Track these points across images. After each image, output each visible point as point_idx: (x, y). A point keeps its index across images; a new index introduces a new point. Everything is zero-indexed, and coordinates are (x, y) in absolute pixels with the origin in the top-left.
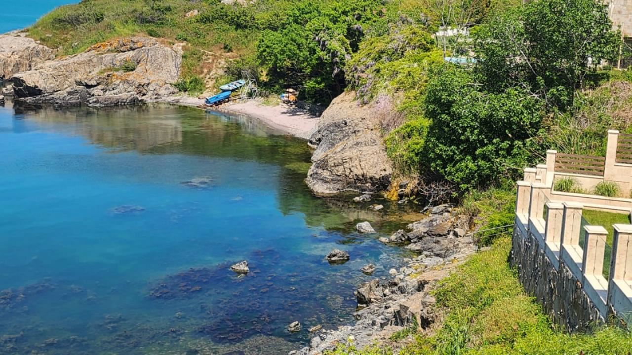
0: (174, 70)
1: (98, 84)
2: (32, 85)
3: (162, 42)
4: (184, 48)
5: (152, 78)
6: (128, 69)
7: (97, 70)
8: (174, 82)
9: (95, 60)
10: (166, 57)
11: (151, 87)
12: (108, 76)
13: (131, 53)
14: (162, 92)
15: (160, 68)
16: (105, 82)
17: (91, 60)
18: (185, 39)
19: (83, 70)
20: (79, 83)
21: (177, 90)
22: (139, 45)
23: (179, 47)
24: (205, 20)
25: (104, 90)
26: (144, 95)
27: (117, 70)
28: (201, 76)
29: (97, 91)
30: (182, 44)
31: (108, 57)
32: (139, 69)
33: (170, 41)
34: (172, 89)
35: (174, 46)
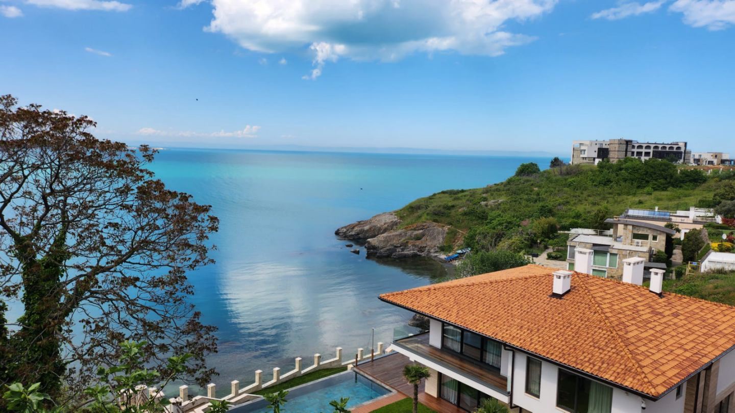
0: (441, 240)
1: (401, 246)
2: (374, 245)
3: (439, 226)
4: (449, 229)
5: (429, 243)
6: (418, 239)
7: (403, 239)
8: (439, 245)
9: (403, 234)
10: (438, 233)
11: (427, 249)
12: (407, 242)
13: (421, 231)
14: (432, 251)
15: (434, 238)
16: (404, 245)
17: (401, 234)
18: (452, 224)
19: (396, 239)
20: (393, 245)
21: (439, 250)
22: (426, 227)
23: (446, 228)
24: (465, 214)
25: (403, 250)
26: (423, 252)
27: (412, 240)
28: (454, 244)
29: (398, 250)
30: (449, 227)
31: (409, 233)
32: (423, 239)
33: (443, 225)
34: (437, 250)
35: (444, 228)
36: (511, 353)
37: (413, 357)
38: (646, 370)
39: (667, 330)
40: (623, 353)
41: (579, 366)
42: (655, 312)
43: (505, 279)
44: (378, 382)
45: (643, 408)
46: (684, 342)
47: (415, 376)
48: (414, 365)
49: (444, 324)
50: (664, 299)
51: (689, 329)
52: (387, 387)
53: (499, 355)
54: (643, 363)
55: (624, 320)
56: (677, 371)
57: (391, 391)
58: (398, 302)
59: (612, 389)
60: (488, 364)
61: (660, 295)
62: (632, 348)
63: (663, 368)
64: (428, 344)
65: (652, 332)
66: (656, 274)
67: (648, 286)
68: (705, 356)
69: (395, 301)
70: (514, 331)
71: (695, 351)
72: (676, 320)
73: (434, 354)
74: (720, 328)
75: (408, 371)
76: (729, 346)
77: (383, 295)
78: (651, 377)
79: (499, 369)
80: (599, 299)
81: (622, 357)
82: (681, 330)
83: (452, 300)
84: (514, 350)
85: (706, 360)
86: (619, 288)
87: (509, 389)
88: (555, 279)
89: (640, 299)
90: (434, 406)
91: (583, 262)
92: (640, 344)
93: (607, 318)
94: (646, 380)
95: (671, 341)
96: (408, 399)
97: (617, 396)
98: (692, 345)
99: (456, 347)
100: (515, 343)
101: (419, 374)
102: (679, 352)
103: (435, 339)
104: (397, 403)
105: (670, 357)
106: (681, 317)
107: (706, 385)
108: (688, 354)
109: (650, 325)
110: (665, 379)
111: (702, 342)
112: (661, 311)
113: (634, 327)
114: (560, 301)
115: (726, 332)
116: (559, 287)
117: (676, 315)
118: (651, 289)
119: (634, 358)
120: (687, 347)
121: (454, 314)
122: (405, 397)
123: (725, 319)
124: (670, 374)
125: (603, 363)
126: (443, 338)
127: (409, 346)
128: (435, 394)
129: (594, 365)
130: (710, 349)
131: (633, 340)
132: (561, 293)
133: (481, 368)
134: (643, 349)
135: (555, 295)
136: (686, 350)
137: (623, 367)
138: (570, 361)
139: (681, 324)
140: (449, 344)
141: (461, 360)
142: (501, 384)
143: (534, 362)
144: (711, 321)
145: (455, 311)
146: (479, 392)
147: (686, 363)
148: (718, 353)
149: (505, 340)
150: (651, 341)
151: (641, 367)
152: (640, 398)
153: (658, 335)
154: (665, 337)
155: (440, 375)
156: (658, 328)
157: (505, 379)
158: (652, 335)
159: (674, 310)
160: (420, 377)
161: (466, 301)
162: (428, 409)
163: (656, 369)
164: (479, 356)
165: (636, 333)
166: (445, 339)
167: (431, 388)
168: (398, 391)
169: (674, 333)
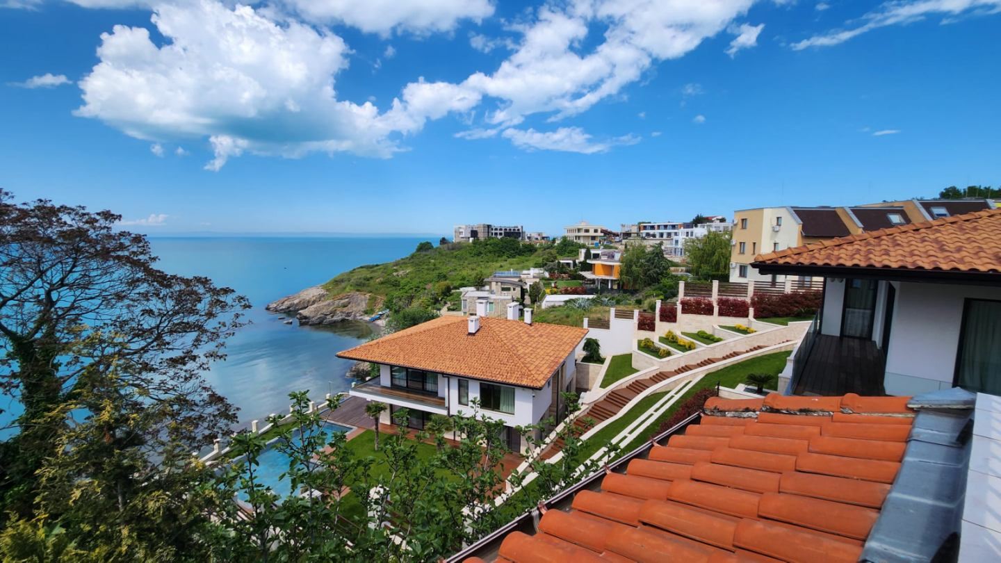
0: (364, 305)
1: (330, 314)
2: (305, 315)
3: (361, 294)
4: (370, 296)
5: (355, 309)
6: (345, 306)
7: (331, 308)
8: (363, 310)
9: (331, 304)
10: (362, 301)
11: (353, 314)
12: (335, 310)
13: (347, 300)
14: (358, 315)
15: (359, 305)
16: (333, 313)
17: (329, 304)
18: (372, 292)
19: (326, 308)
20: (322, 314)
21: (364, 314)
22: (350, 296)
23: (368, 296)
24: (382, 283)
25: (332, 317)
26: (350, 316)
27: (339, 307)
28: (375, 307)
29: (328, 317)
30: (369, 294)
31: (337, 302)
32: (349, 306)
33: (365, 293)
34: (362, 313)
35: (366, 296)
36: (446, 379)
37: (369, 397)
38: (533, 372)
39: (539, 346)
40: (518, 365)
41: (494, 378)
42: (530, 336)
43: (434, 327)
44: (340, 424)
45: (534, 396)
46: (548, 351)
47: (375, 411)
48: (374, 403)
49: (392, 366)
50: (533, 327)
51: (550, 344)
52: (348, 426)
53: (436, 383)
54: (530, 369)
55: (514, 343)
56: (548, 370)
57: (351, 429)
58: (354, 357)
59: (514, 389)
60: (428, 391)
61: (530, 325)
62: (522, 360)
63: (542, 369)
64: (380, 384)
65: (531, 348)
66: (527, 311)
67: (523, 320)
68: (561, 358)
69: (351, 356)
70: (448, 363)
71: (555, 356)
72: (542, 339)
73: (385, 391)
74: (565, 340)
75: (369, 409)
76: (571, 350)
77: (339, 353)
78: (536, 376)
79: (437, 393)
80: (497, 332)
81: (518, 367)
82: (545, 344)
83: (398, 348)
84: (448, 376)
85: (562, 361)
86: (508, 324)
87: (447, 405)
88: (469, 322)
89: (520, 329)
90: (390, 431)
91: (481, 310)
92: (526, 357)
93: (505, 344)
94: (534, 378)
95: (542, 353)
96: (368, 431)
97: (518, 392)
98: (553, 352)
99: (403, 383)
100: (450, 371)
101: (379, 408)
102: (547, 358)
103: (385, 380)
104: (359, 436)
105: (543, 362)
106: (544, 337)
107: (562, 376)
108: (552, 358)
109: (529, 345)
110: (543, 375)
111: (558, 350)
112: (533, 334)
113: (521, 347)
114: (474, 337)
115: (568, 342)
116: (472, 329)
117: (541, 336)
118: (525, 321)
119: (525, 366)
120: (551, 354)
121: (402, 358)
122: (364, 430)
123: (566, 334)
124: (546, 372)
125: (508, 373)
126: (392, 377)
127: (364, 389)
128: (388, 423)
129: (503, 376)
130: (562, 353)
131: (522, 355)
132: (474, 332)
133: (423, 395)
134: (528, 360)
135: (470, 334)
136: (551, 356)
137: (520, 373)
138: (487, 376)
139: (545, 340)
140: (397, 382)
141: (408, 392)
142: (441, 402)
143: (463, 383)
144: (559, 337)
145: (402, 356)
146: (423, 412)
147: (553, 364)
148: (567, 355)
149: (442, 370)
150: (531, 354)
151: (530, 371)
152: (531, 391)
153: (534, 350)
154: (538, 350)
155: (391, 406)
156: (534, 345)
157: (444, 399)
158: (531, 350)
159: (539, 333)
160: (380, 411)
161: (409, 347)
162: (385, 434)
163: (538, 370)
164: (421, 387)
165: (523, 350)
166: (394, 380)
167: (385, 419)
168: (358, 427)
169: (542, 347)
